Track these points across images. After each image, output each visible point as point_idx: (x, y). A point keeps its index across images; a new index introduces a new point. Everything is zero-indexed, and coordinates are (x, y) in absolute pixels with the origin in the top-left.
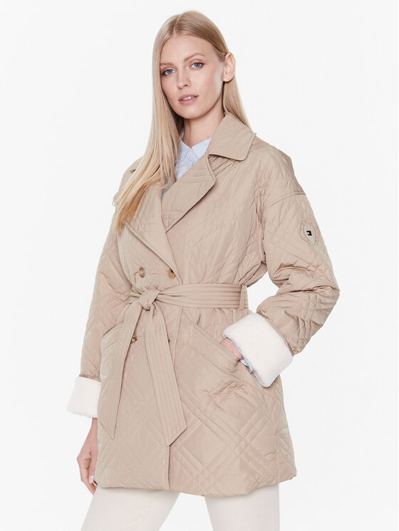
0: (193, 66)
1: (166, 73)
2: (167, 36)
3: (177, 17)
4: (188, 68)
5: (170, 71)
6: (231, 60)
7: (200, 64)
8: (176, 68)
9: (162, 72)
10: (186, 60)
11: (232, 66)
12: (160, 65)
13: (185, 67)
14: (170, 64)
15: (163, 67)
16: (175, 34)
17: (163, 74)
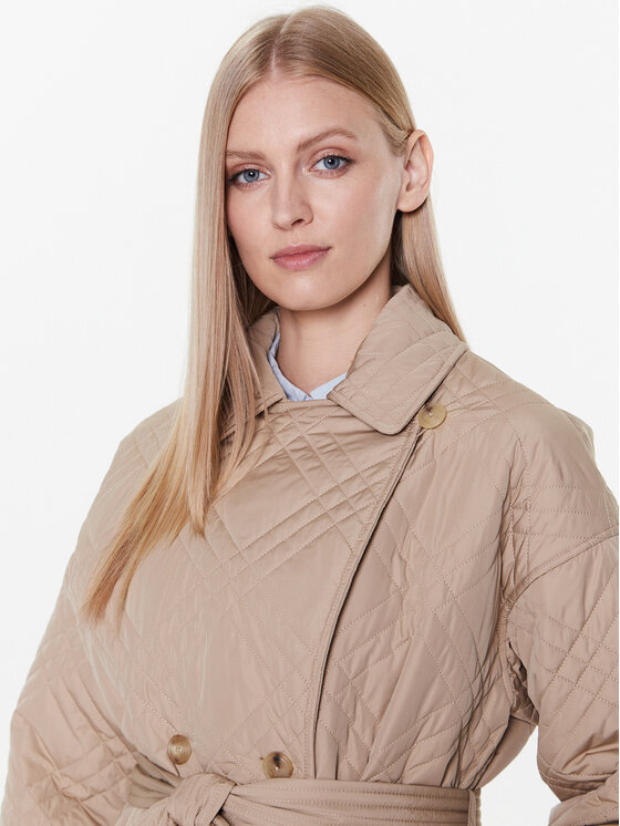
0: (321, 166)
1: (242, 179)
2: (251, 76)
3: (281, 20)
4: (304, 170)
5: (252, 174)
6: (422, 149)
7: (339, 162)
8: (271, 168)
9: (231, 174)
10: (303, 146)
11: (424, 168)
12: (226, 154)
13: (296, 167)
14: (256, 156)
15: (231, 162)
16: (275, 70)
17: (230, 180)
